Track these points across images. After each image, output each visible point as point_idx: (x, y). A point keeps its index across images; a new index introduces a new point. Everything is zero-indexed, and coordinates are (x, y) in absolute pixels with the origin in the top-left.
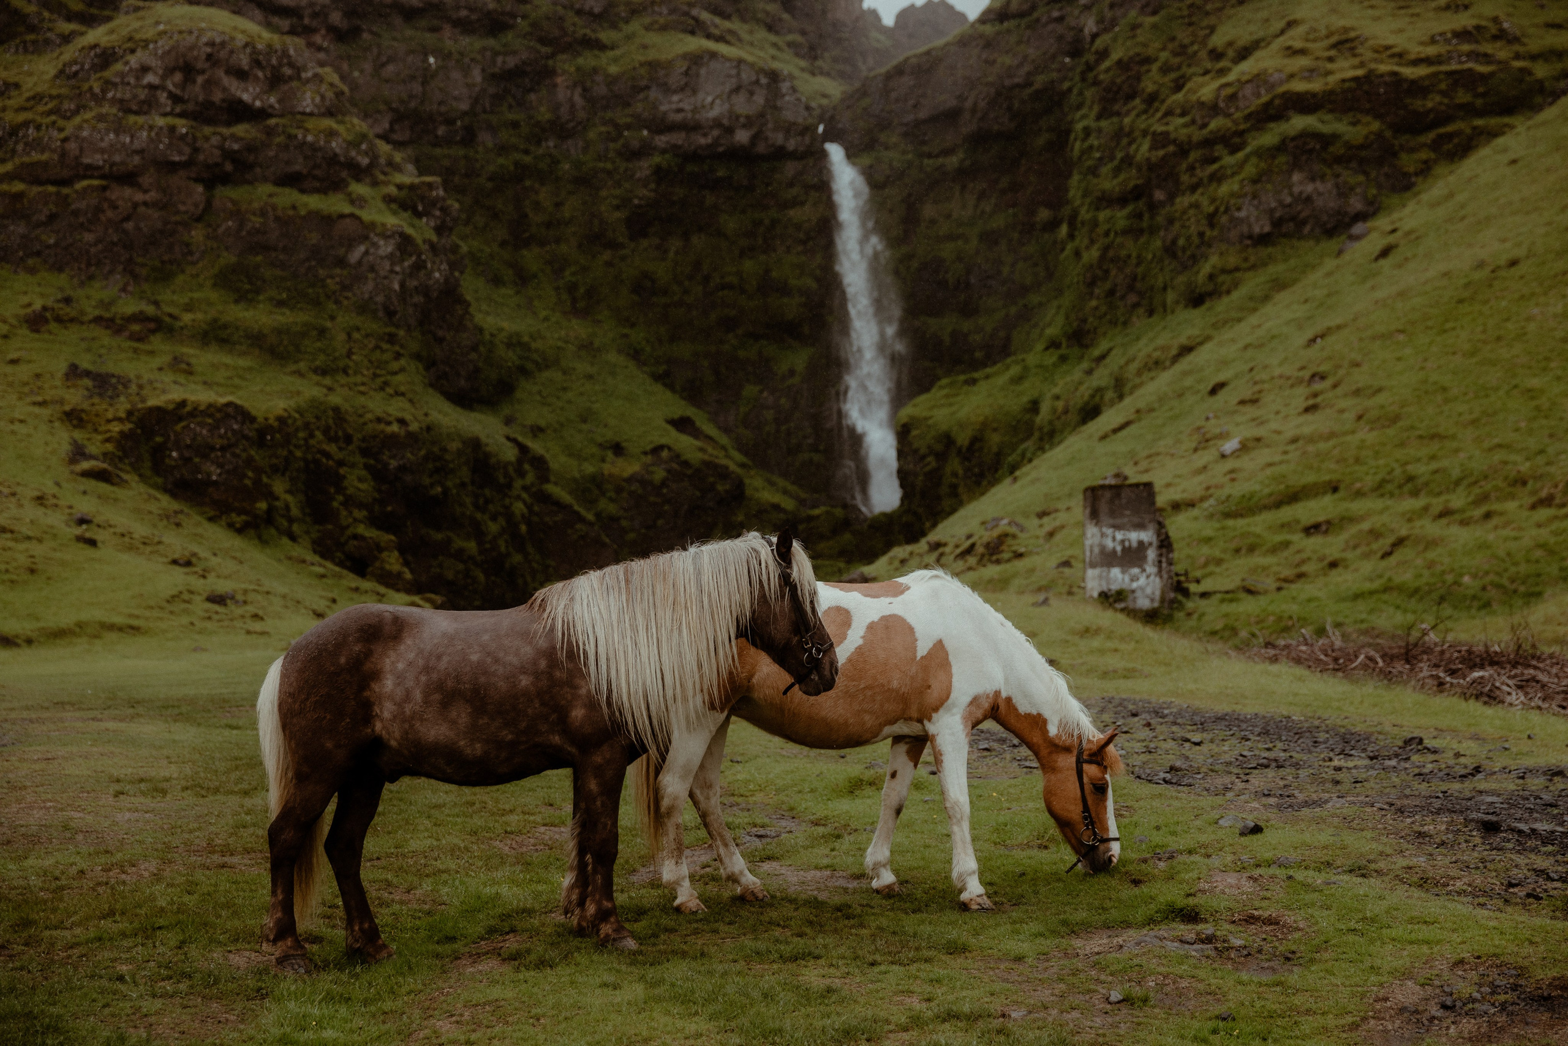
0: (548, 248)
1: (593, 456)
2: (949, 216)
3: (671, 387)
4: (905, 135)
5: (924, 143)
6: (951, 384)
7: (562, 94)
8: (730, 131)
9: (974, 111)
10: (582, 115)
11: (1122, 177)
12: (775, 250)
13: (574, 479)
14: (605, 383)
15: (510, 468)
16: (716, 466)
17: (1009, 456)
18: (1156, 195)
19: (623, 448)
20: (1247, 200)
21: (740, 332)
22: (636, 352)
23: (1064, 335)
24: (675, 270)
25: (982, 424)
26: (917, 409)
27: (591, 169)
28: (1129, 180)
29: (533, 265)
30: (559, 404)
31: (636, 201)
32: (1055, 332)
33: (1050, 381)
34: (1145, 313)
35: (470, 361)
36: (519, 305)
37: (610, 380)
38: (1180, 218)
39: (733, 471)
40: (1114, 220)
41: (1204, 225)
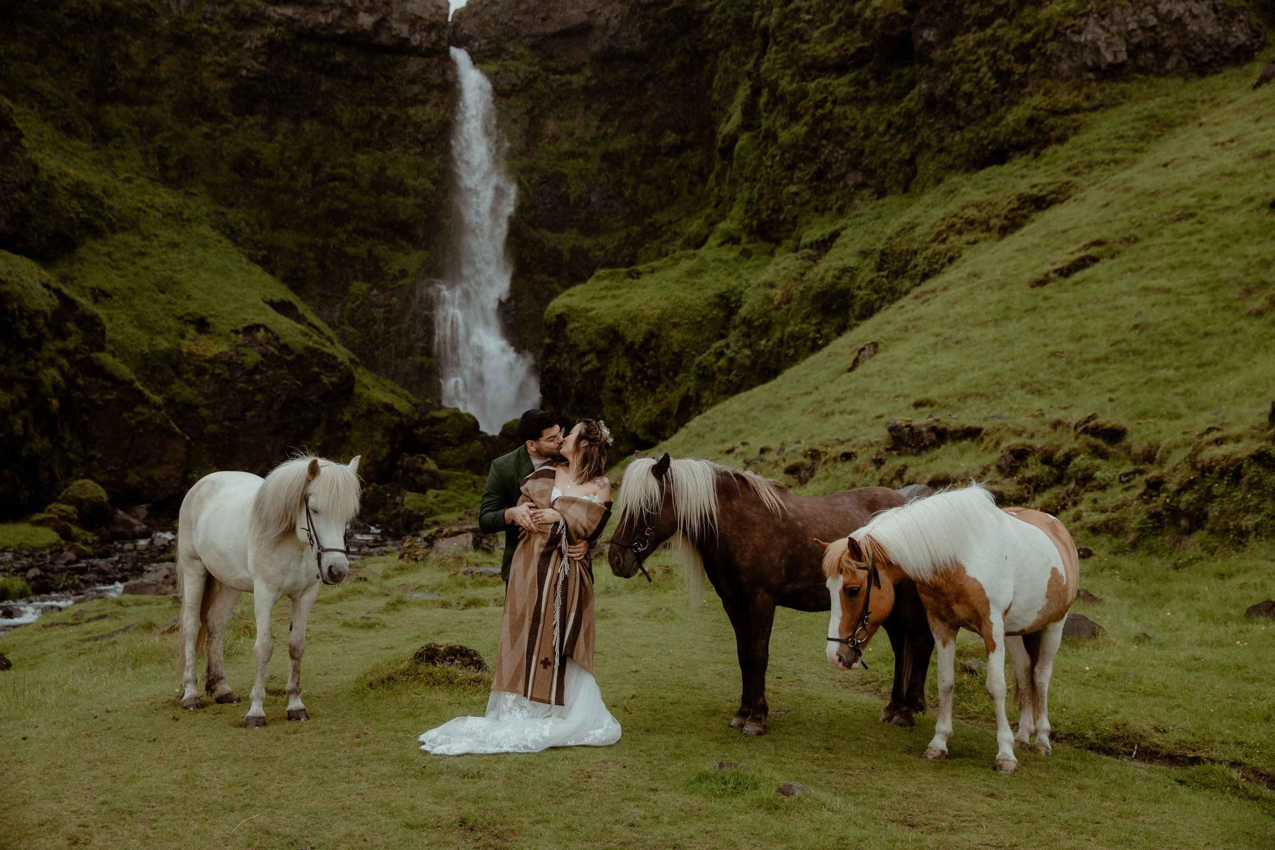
0: (137, 108)
1: (169, 329)
2: (571, 134)
3: (272, 273)
5: (551, 57)
6: (611, 276)
8: (352, 12)
9: (606, 28)
11: (840, 41)
12: (391, 148)
13: (143, 355)
14: (193, 254)
15: (41, 321)
16: (322, 355)
17: (694, 356)
18: (921, 37)
19: (208, 324)
20: (1091, 20)
21: (350, 227)
22: (233, 232)
23: (744, 229)
24: (282, 154)
25: (658, 318)
26: (574, 299)
27: (193, 30)
28: (852, 42)
29: (118, 124)
30: (133, 269)
31: (244, 72)
32: (733, 226)
33: (736, 275)
34: (873, 194)
35: (15, 200)
36: (94, 160)
37: (199, 252)
38: (962, 60)
39: (341, 364)
40: (831, 89)
41: (1009, 61)
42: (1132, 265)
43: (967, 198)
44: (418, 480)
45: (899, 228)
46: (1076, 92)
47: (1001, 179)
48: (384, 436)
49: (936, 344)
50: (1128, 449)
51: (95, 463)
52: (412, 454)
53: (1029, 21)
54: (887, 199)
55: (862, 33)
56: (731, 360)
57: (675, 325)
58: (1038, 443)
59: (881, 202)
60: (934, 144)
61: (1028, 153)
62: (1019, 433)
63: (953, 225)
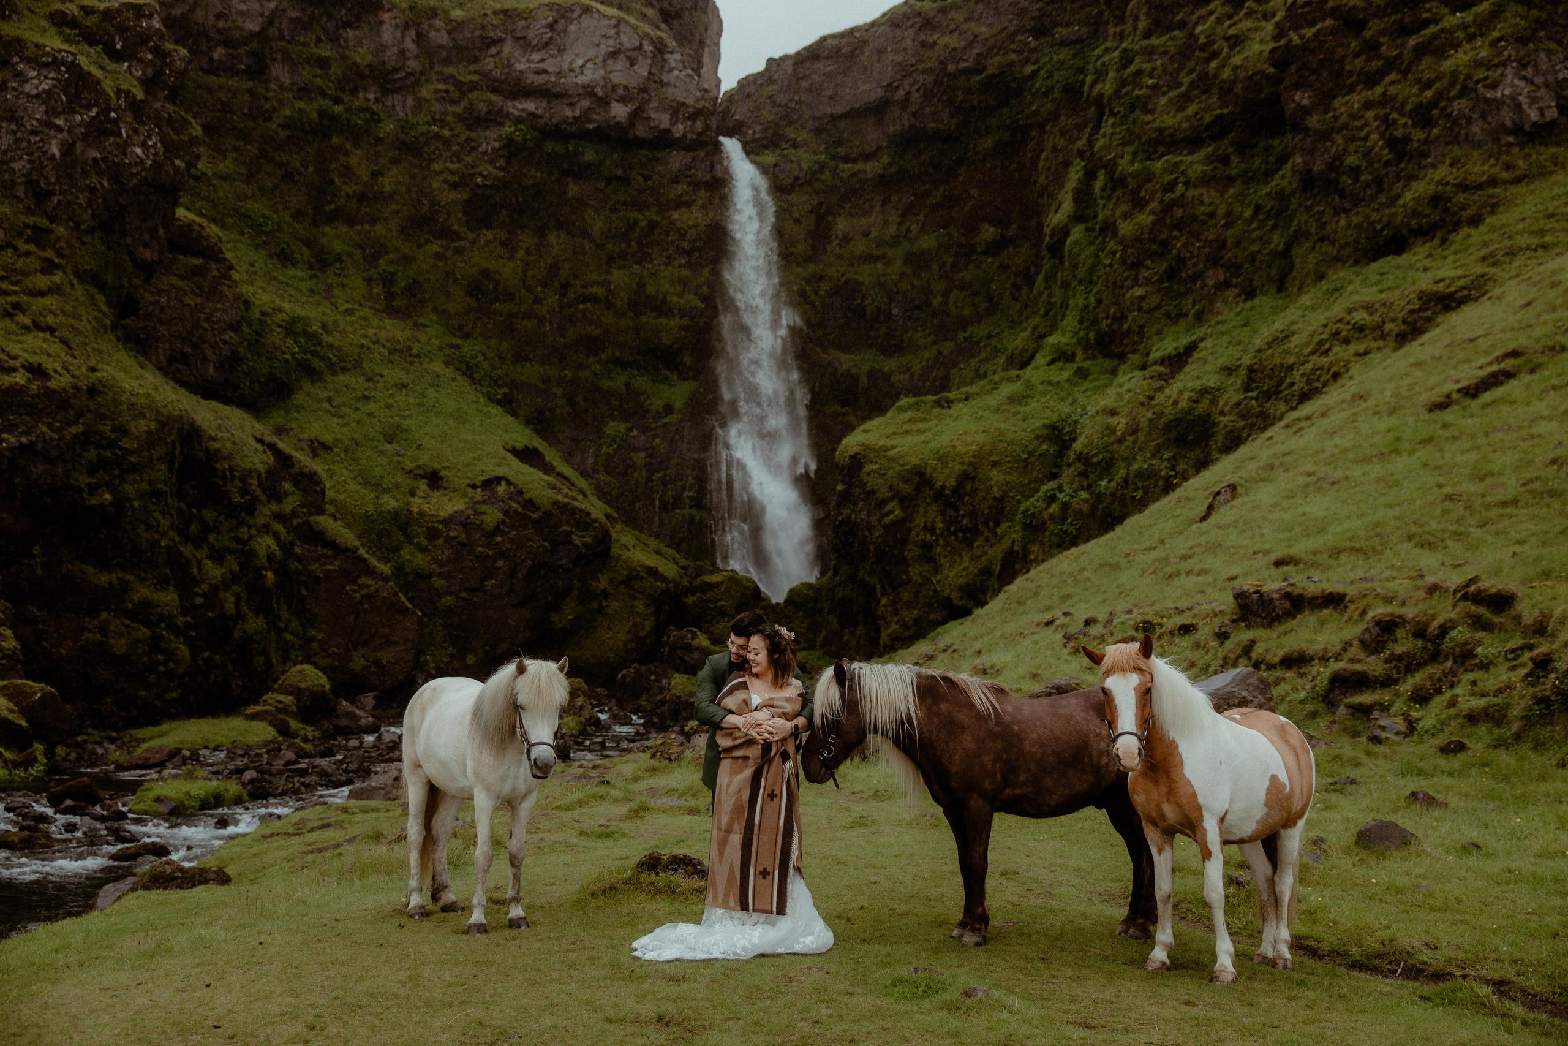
0: (359, 227)
1: (397, 486)
2: (866, 234)
3: (514, 414)
4: (818, 132)
5: (839, 143)
6: (916, 406)
7: (388, 35)
8: (603, 102)
9: (905, 104)
10: (413, 64)
11: (1193, 108)
12: (651, 262)
13: (367, 516)
14: (423, 396)
15: (254, 482)
16: (574, 510)
17: (1019, 502)
18: (1293, 101)
19: (441, 478)
20: (1509, 71)
21: (604, 357)
22: (469, 367)
23: (1079, 343)
24: (524, 272)
25: (974, 456)
26: (871, 435)
27: (422, 134)
28: (1207, 110)
29: (338, 247)
30: (356, 416)
31: (479, 180)
32: (1064, 340)
33: (1071, 399)
34: (1239, 295)
35: (225, 342)
36: (312, 291)
37: (431, 393)
38: (1345, 126)
39: (596, 521)
40: (1182, 167)
41: (1405, 125)
42: (1555, 381)
43: (1356, 298)
44: (687, 658)
45: (1270, 339)
46: (1492, 161)
47: (1398, 272)
48: (647, 606)
49: (1308, 485)
50: (1518, 618)
51: (315, 645)
52: (680, 627)
53: (1428, 75)
54: (1256, 301)
55: (1219, 99)
56: (1065, 506)
57: (995, 464)
58: (1410, 612)
59: (1249, 304)
60: (1313, 230)
61: (1432, 239)
62: (1388, 600)
63: (1337, 333)
